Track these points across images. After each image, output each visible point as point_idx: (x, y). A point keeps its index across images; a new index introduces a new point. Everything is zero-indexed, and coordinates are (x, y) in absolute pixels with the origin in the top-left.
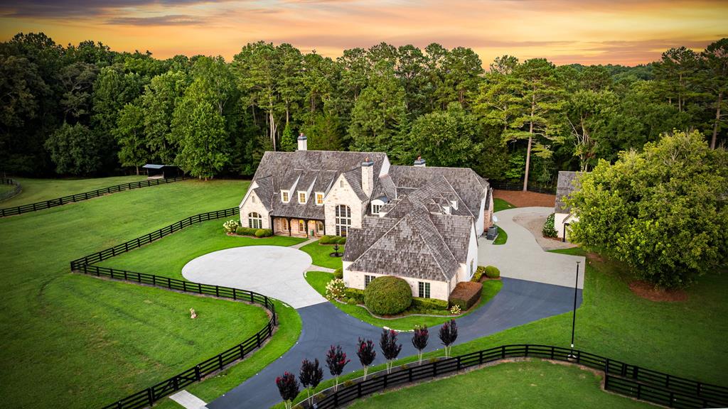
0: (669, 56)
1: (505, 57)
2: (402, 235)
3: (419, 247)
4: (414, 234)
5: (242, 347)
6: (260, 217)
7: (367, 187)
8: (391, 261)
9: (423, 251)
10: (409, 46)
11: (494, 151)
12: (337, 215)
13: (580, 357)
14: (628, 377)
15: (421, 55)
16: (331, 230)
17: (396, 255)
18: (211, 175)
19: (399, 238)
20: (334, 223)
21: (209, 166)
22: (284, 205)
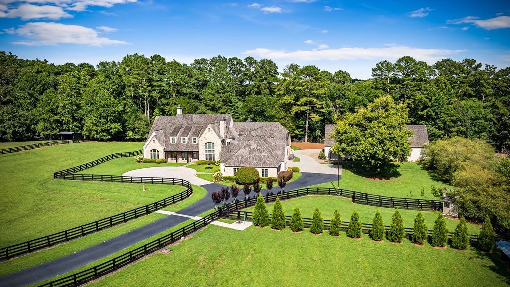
0: (380, 65)
1: (292, 65)
2: (252, 147)
3: (261, 153)
4: (258, 146)
5: (182, 195)
6: (158, 152)
7: (222, 132)
8: (247, 160)
9: (263, 154)
10: (234, 58)
11: (288, 119)
12: (206, 148)
13: (341, 193)
14: (363, 200)
15: (241, 63)
16: (202, 158)
17: (250, 157)
18: (108, 137)
19: (250, 149)
20: (204, 153)
21: (107, 131)
22: (173, 145)
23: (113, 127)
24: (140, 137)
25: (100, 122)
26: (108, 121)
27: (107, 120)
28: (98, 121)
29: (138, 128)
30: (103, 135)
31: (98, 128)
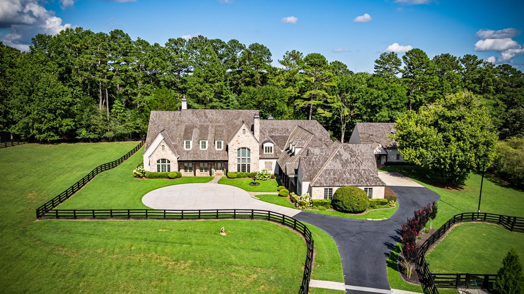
2: (344, 158)
3: (359, 165)
6: (169, 162)
8: (342, 176)
9: (362, 167)
12: (239, 156)
13: (485, 217)
16: (233, 168)
17: (345, 171)
18: (57, 138)
19: (342, 160)
20: (237, 163)
21: (55, 130)
22: (188, 152)
23: (64, 124)
24: (96, 136)
25: (46, 118)
26: (57, 117)
27: (55, 115)
28: (43, 117)
29: (93, 125)
30: (50, 135)
31: (42, 126)
